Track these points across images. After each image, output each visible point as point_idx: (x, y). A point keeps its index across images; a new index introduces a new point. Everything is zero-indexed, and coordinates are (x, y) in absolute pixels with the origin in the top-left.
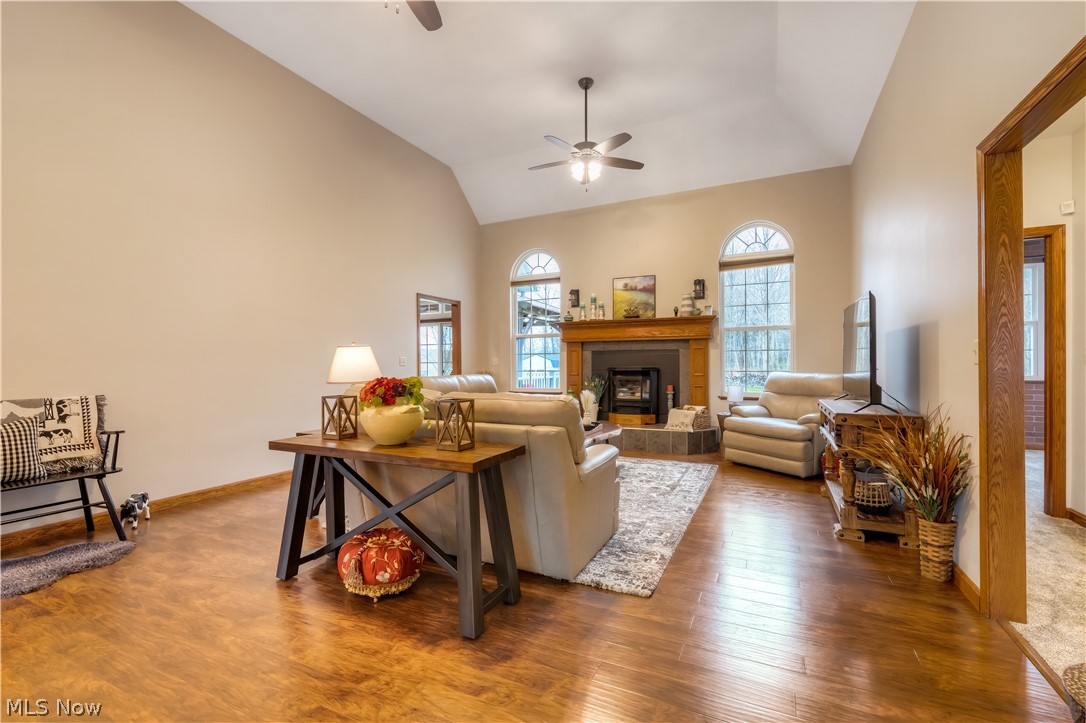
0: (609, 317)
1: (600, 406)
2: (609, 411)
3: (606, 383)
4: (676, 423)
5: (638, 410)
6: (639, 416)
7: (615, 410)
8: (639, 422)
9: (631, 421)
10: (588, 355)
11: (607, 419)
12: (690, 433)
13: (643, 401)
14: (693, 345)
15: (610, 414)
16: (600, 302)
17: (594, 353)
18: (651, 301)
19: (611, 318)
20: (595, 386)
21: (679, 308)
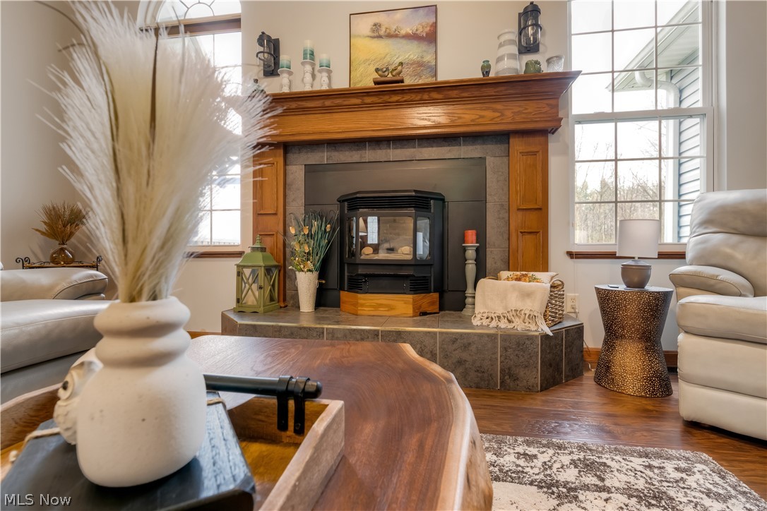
0: (341, 83)
1: (321, 277)
2: (342, 288)
3: (333, 229)
4: (500, 311)
5: (406, 284)
6: (411, 296)
7: (356, 285)
8: (410, 311)
9: (391, 308)
10: (297, 173)
11: (337, 304)
12: (545, 337)
13: (416, 263)
14: (517, 145)
15: (342, 293)
16: (322, 57)
17: (310, 170)
18: (428, 58)
19: (346, 86)
20: (310, 236)
21: (492, 63)
